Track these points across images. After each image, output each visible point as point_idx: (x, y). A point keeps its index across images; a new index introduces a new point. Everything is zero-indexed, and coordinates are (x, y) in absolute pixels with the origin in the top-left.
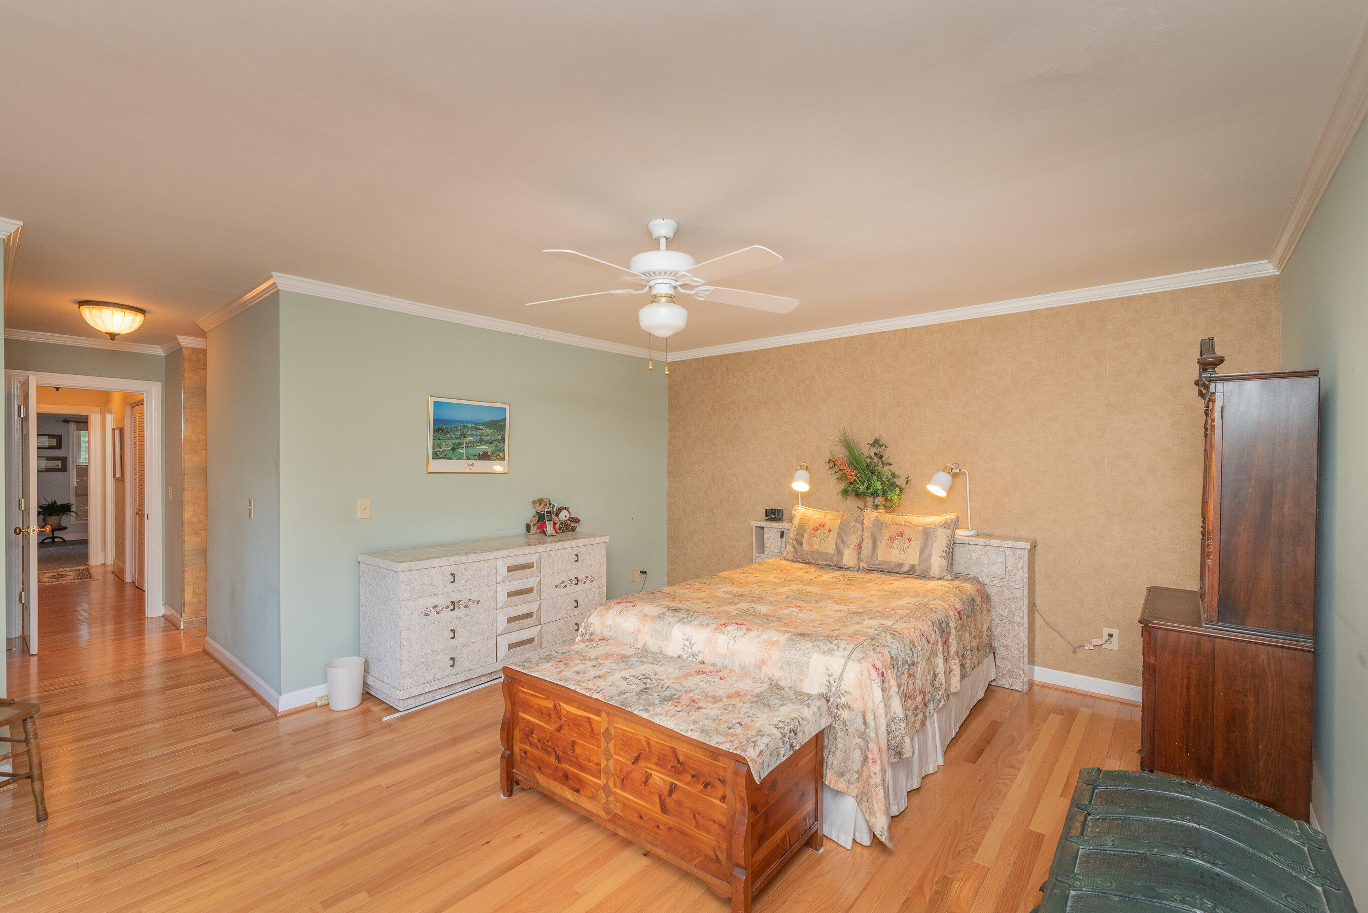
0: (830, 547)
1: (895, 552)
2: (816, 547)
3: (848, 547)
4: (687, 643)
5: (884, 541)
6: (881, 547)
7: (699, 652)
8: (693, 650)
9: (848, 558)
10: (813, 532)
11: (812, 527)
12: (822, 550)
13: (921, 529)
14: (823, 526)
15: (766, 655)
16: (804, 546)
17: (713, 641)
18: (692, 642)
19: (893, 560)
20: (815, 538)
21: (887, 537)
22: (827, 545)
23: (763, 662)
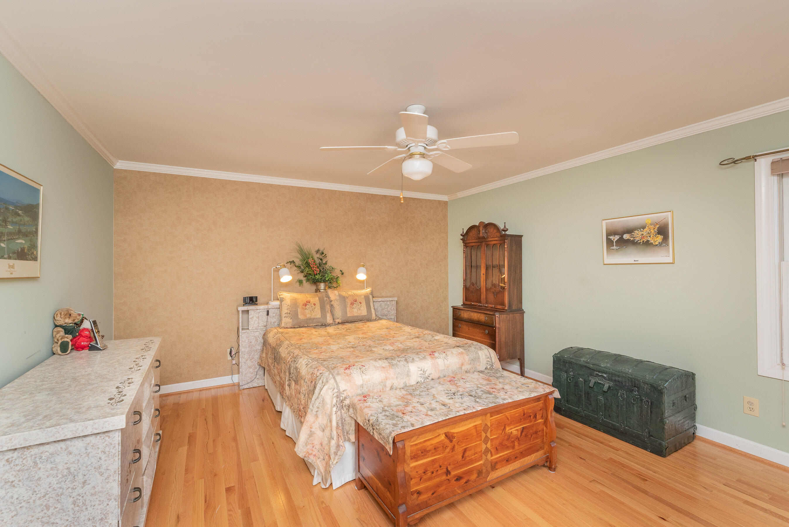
0: (317, 314)
1: (355, 310)
2: (308, 316)
3: (328, 312)
4: (422, 372)
5: (349, 306)
6: (348, 309)
7: (430, 374)
8: (426, 375)
9: (329, 320)
10: (304, 307)
11: (302, 304)
12: (313, 317)
13: (363, 296)
14: (309, 302)
15: (463, 360)
16: (299, 317)
17: (436, 364)
18: (425, 370)
19: (355, 315)
20: (306, 311)
21: (349, 303)
22: (316, 313)
23: (462, 365)
